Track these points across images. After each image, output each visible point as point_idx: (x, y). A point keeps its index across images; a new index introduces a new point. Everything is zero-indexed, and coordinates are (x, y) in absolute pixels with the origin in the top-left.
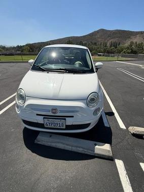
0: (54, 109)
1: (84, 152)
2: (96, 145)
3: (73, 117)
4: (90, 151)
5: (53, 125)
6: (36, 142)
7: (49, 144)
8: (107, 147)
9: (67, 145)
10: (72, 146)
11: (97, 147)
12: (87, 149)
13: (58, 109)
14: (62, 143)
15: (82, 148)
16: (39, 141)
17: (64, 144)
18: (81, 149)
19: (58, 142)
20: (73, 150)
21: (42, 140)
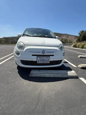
1: (61, 77)
3: (53, 55)
4: (65, 75)
5: (42, 61)
6: (30, 75)
7: (39, 75)
8: (73, 72)
9: (51, 74)
10: (54, 74)
11: (68, 72)
13: (46, 51)
14: (48, 73)
16: (32, 75)
18: (60, 75)
19: (45, 73)
20: (55, 77)
21: (34, 73)
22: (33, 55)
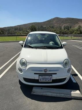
0: (46, 69)
1: (64, 97)
2: (71, 91)
3: (56, 74)
4: (69, 96)
5: (44, 80)
6: (32, 93)
7: (41, 94)
8: (78, 92)
9: (54, 93)
10: (57, 93)
11: (72, 92)
12: (66, 94)
13: (48, 69)
14: (50, 92)
15: (63, 94)
16: (34, 93)
17: (51, 92)
19: (48, 92)
20: (57, 96)
21: (36, 91)
22: (35, 74)
